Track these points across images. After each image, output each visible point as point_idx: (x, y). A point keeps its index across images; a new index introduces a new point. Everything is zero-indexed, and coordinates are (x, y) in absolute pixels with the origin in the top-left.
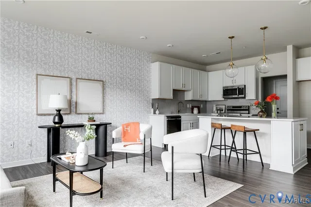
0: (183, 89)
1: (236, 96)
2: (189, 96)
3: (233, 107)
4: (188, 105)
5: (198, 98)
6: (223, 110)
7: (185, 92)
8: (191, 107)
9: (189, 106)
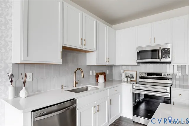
0: (83, 48)
1: (158, 60)
2: (92, 60)
3: (148, 74)
4: (91, 72)
5: (104, 62)
6: (133, 77)
7: (87, 54)
8: (95, 74)
9: (93, 73)
